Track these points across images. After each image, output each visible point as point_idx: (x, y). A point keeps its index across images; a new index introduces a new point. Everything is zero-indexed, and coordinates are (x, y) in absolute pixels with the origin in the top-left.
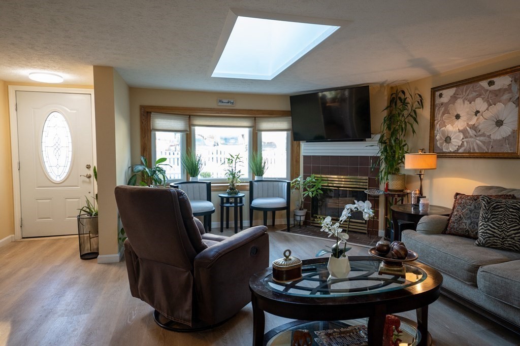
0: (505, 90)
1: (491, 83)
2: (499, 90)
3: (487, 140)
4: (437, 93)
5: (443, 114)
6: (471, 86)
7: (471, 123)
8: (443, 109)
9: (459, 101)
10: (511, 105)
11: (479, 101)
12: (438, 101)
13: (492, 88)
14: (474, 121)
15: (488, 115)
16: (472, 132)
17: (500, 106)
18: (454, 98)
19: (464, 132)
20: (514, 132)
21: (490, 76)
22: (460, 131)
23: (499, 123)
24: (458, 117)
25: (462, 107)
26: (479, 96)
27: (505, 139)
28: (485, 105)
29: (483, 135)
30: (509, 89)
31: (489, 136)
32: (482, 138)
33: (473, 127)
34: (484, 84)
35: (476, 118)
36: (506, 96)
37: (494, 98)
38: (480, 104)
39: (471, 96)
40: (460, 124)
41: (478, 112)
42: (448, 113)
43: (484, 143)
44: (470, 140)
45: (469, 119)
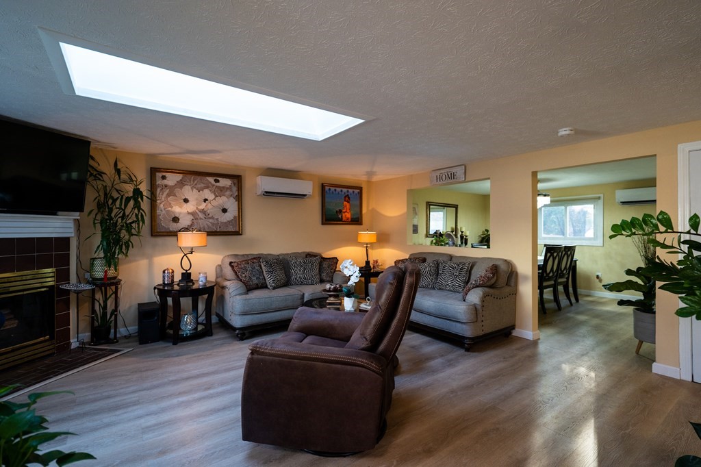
0: (227, 188)
1: (217, 181)
2: (223, 187)
3: (216, 222)
4: (159, 175)
5: (168, 195)
6: (199, 177)
7: (201, 207)
8: (167, 191)
9: (187, 187)
10: (232, 200)
11: (207, 191)
12: (159, 182)
13: (217, 184)
14: (203, 206)
15: (215, 203)
16: (201, 215)
17: (224, 198)
18: (181, 184)
19: (192, 214)
20: (235, 217)
21: (217, 176)
22: (189, 213)
23: (225, 211)
24: (186, 201)
25: (187, 192)
26: (207, 187)
27: (229, 222)
28: (213, 196)
29: (212, 218)
30: (230, 188)
31: (217, 219)
32: (211, 221)
33: (203, 211)
34: (211, 180)
35: (205, 204)
36: (228, 193)
37: (220, 192)
38: (207, 194)
39: (198, 186)
40: (190, 207)
41: (205, 200)
42: (175, 195)
43: (213, 224)
44: (200, 221)
45: (198, 204)
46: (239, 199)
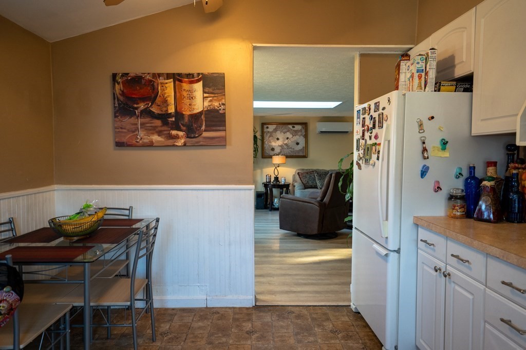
0: (299, 131)
1: (293, 127)
2: (297, 130)
3: (293, 150)
4: (265, 126)
5: (270, 137)
6: (285, 126)
7: (285, 142)
8: (269, 134)
9: (278, 132)
10: (302, 137)
11: (288, 133)
12: (265, 130)
13: (294, 129)
14: (286, 142)
15: (292, 140)
16: (285, 147)
17: (297, 137)
18: (275, 130)
19: (281, 146)
20: (303, 147)
21: (294, 124)
22: (279, 146)
23: (298, 144)
24: (278, 139)
25: (279, 134)
26: (288, 131)
27: (300, 150)
28: (291, 136)
29: (291, 148)
30: (301, 131)
31: (294, 149)
32: (290, 149)
33: (286, 144)
34: (290, 126)
35: (287, 141)
36: (300, 133)
37: (295, 133)
38: (289, 135)
39: (284, 131)
40: (280, 143)
41: (288, 138)
42: (272, 137)
43: (291, 152)
44: (285, 150)
45: (284, 141)
46: (306, 136)
